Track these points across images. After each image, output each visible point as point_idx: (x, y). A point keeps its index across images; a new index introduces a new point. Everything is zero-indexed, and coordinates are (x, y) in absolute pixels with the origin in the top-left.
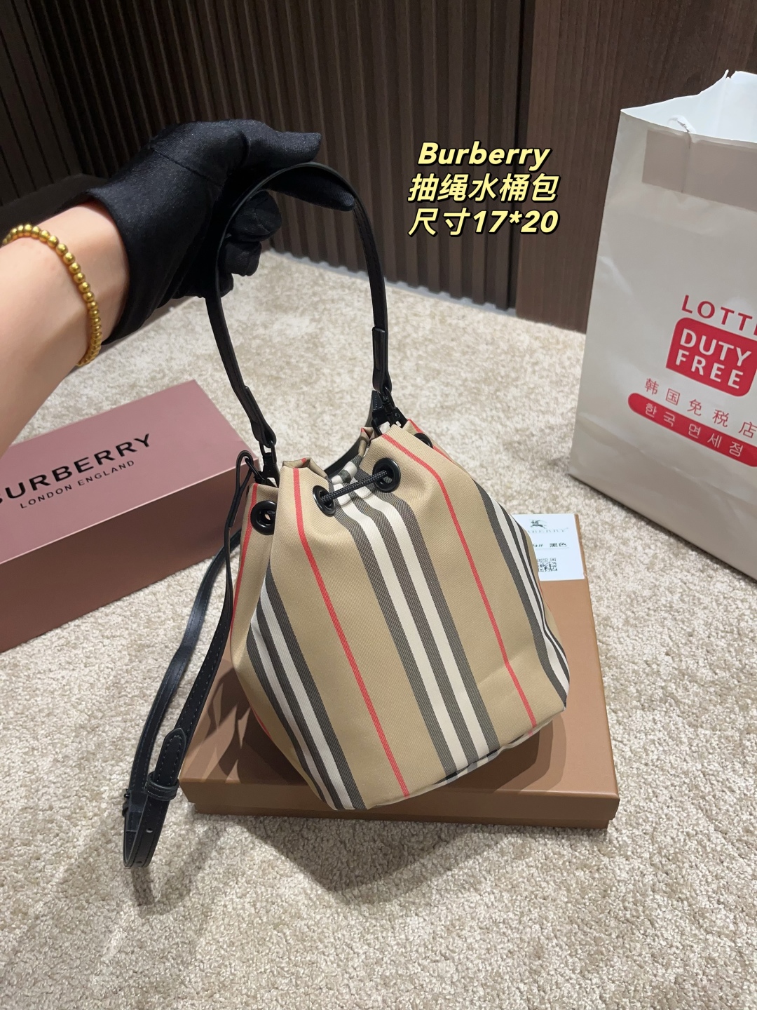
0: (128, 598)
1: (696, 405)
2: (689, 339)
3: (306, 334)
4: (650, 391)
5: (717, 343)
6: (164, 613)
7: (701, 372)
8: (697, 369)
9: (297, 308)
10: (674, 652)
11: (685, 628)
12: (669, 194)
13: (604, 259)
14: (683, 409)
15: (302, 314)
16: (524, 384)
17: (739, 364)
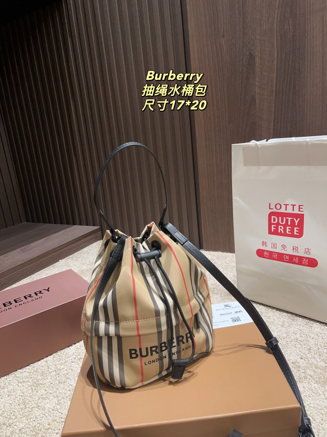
0: (33, 364)
1: (284, 247)
2: (274, 220)
4: (264, 246)
5: (286, 218)
6: (51, 369)
7: (283, 232)
8: (281, 231)
10: (304, 357)
11: (306, 347)
12: (254, 168)
13: (235, 198)
14: (279, 250)
17: (296, 224)
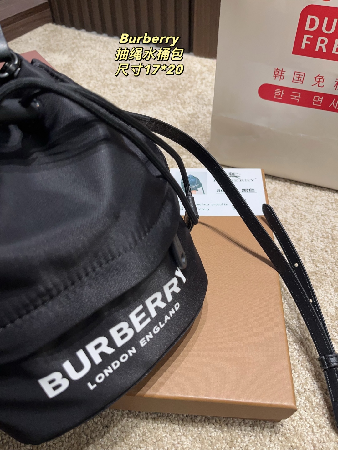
3: (64, 63)
9: (62, 50)
15: (64, 53)
16: (195, 90)
